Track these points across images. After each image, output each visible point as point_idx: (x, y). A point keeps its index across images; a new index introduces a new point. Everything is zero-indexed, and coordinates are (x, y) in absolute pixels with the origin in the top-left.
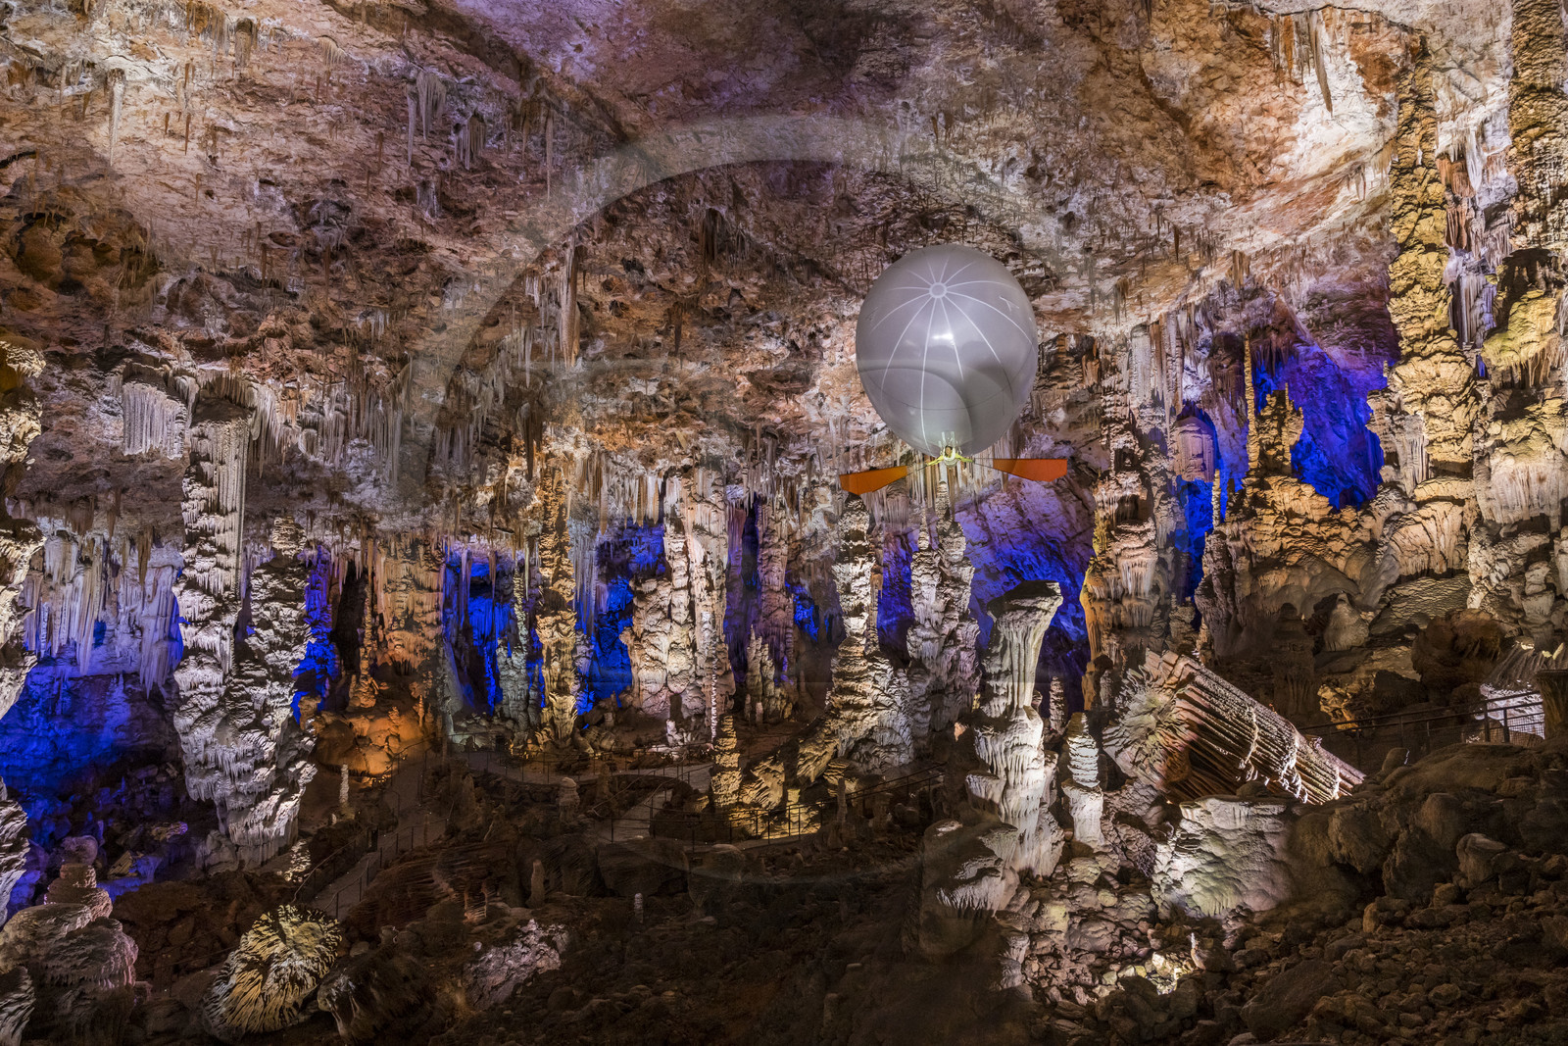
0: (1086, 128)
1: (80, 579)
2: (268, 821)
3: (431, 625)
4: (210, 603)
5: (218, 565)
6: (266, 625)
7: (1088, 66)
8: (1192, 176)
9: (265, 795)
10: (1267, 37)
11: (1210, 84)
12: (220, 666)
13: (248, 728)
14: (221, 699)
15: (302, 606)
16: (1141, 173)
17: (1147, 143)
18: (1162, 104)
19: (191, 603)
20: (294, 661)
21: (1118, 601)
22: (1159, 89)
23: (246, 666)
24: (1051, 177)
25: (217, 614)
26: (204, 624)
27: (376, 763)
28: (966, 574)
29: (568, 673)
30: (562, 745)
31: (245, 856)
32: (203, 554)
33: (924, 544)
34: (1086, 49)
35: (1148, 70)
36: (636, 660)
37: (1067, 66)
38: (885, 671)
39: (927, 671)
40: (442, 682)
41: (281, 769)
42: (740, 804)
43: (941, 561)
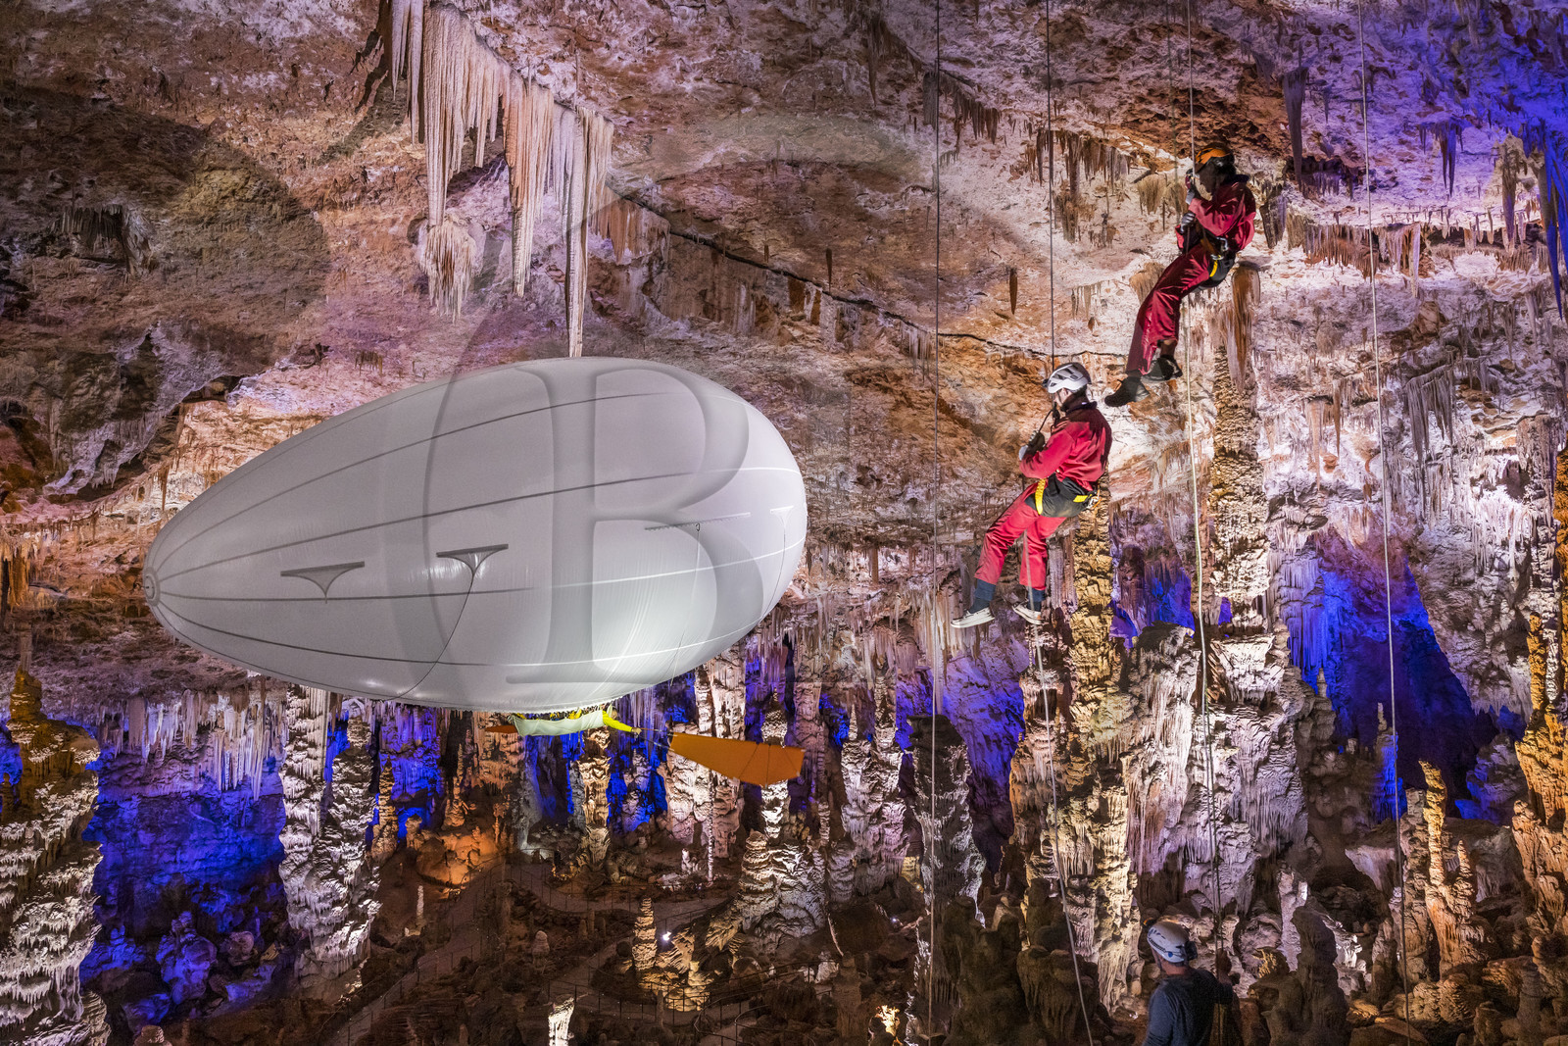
0: (899, 448)
2: (343, 945)
3: (514, 753)
4: (303, 785)
5: (309, 756)
6: (341, 800)
7: (890, 406)
9: (339, 926)
11: (1002, 408)
12: (309, 831)
13: (327, 877)
14: (310, 856)
15: (366, 785)
16: (962, 472)
17: (959, 452)
18: (964, 423)
19: (291, 785)
20: (362, 825)
21: (1033, 785)
22: (962, 412)
23: (329, 829)
24: (879, 481)
25: (307, 793)
26: (297, 801)
27: (457, 875)
28: (895, 758)
29: (602, 809)
30: (595, 868)
31: (327, 970)
32: (298, 749)
33: (853, 735)
34: (881, 397)
35: (948, 400)
36: (668, 791)
37: (869, 409)
38: (793, 857)
39: (852, 846)
40: (518, 803)
41: (352, 906)
42: (655, 969)
43: (874, 746)
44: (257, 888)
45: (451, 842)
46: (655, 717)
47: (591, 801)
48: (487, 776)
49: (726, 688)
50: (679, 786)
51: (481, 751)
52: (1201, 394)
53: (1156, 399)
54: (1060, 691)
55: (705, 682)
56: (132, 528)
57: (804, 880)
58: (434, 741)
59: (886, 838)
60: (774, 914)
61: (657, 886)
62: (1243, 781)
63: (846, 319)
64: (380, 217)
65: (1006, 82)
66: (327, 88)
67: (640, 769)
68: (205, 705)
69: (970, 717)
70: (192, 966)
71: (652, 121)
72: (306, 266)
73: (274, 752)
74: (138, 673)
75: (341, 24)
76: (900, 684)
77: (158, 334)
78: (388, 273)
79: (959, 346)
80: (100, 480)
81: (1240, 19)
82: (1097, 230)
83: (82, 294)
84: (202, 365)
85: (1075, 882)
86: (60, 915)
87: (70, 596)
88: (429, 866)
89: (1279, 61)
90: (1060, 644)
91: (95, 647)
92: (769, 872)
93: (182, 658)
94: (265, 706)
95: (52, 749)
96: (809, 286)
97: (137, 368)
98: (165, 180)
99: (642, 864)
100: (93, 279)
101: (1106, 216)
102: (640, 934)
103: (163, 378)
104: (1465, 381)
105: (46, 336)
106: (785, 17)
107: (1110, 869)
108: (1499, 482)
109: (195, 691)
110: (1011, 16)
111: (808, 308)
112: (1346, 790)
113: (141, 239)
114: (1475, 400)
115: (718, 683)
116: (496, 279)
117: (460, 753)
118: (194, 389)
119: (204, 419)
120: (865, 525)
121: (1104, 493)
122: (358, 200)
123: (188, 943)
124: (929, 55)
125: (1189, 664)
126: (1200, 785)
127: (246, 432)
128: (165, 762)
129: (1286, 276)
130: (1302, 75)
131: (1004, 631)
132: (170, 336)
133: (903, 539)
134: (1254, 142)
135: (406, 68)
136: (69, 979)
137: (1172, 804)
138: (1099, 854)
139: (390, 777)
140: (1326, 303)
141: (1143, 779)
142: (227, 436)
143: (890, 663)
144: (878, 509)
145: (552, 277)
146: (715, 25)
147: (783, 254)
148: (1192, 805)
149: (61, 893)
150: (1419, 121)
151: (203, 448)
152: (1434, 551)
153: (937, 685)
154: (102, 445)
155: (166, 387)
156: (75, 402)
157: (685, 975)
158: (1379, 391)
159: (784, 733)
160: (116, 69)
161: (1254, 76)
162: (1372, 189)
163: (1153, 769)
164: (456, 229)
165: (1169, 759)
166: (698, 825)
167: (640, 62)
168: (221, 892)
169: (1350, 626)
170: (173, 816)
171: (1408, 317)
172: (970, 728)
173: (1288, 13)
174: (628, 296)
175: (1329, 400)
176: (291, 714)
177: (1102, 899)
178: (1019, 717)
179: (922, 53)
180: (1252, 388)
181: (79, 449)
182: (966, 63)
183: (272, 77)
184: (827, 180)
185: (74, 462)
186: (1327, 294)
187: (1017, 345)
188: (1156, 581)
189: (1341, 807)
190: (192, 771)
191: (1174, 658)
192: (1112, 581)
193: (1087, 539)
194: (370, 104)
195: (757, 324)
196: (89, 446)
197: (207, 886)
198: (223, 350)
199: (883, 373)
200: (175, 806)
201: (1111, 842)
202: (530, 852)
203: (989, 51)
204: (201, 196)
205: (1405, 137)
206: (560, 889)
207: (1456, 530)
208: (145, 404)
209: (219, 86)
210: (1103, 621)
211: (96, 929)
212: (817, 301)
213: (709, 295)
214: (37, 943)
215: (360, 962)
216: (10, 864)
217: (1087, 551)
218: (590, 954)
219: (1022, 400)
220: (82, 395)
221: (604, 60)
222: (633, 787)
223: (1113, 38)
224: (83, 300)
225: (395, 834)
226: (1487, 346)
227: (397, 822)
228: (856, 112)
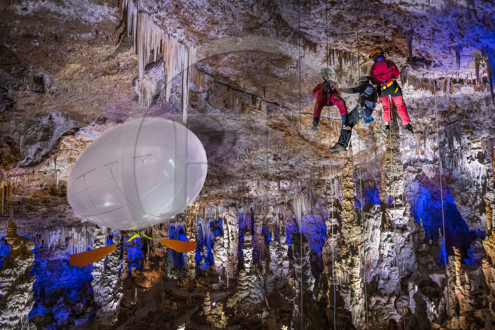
0: (286, 149)
1: (82, 240)
2: (112, 307)
6: (111, 261)
7: (284, 135)
8: (320, 156)
9: (110, 301)
10: (331, 125)
11: (319, 136)
12: (101, 271)
13: (106, 286)
14: (101, 279)
15: (119, 256)
17: (305, 150)
18: (307, 141)
20: (117, 269)
21: (330, 255)
22: (306, 137)
23: (107, 270)
24: (280, 159)
27: (148, 285)
28: (286, 247)
29: (193, 263)
30: (191, 282)
31: (106, 315)
32: (97, 245)
33: (273, 240)
34: (281, 133)
35: (302, 133)
36: (214, 257)
37: (277, 136)
38: (254, 278)
39: (273, 274)
40: (167, 262)
41: (114, 295)
42: (211, 314)
43: (280, 243)
44: (84, 289)
45: (146, 274)
46: (210, 234)
47: (190, 261)
48: (157, 253)
49: (232, 225)
50: (218, 256)
51: (155, 245)
52: (382, 131)
53: (367, 133)
54: (338, 225)
55: (226, 223)
56: (45, 175)
57: (258, 286)
58: (140, 242)
59: (284, 272)
60: (248, 297)
61: (211, 288)
62: (396, 253)
63: (270, 108)
64: (123, 78)
65: (319, 34)
66: (107, 38)
67: (205, 251)
68: (68, 231)
69: (309, 233)
70: (64, 314)
71: (209, 47)
72: (100, 93)
73: (90, 246)
74: (47, 221)
75: (112, 18)
76: (287, 223)
77: (54, 115)
78: (126, 95)
79: (305, 116)
80: (35, 160)
81: (392, 14)
82: (348, 80)
83: (30, 102)
84: (68, 124)
85: (344, 286)
86: (22, 298)
87: (25, 197)
88: (139, 282)
89: (405, 27)
90: (338, 210)
91: (33, 213)
92: (246, 283)
93: (61, 217)
94: (87, 231)
95: (20, 246)
96: (258, 98)
97: (47, 125)
98: (56, 66)
99: (206, 281)
100: (34, 98)
101: (351, 76)
102: (205, 303)
103: (55, 128)
104: (464, 127)
105: (19, 115)
106: (250, 15)
107: (355, 281)
108: (476, 158)
109: (65, 227)
110: (321, 14)
111: (258, 105)
112: (429, 256)
113: (49, 85)
114: (468, 132)
115: (230, 223)
116: (160, 96)
117: (148, 246)
118: (65, 132)
119: (68, 141)
120: (276, 173)
121: (351, 162)
122: (117, 72)
123: (63, 307)
124: (295, 26)
125: (379, 216)
126: (383, 254)
127: (81, 145)
128: (55, 249)
129: (408, 94)
130: (412, 31)
131: (320, 206)
132: (58, 115)
133: (288, 177)
134: (397, 52)
135: (132, 31)
136: (25, 319)
137: (374, 261)
138: (351, 277)
139: (126, 254)
140: (420, 102)
141: (365, 253)
142: (75, 146)
143: (284, 216)
144: (280, 168)
145: (177, 96)
146: (228, 17)
147: (250, 88)
148: (381, 261)
149: (22, 291)
150: (449, 46)
151: (68, 150)
152: (456, 180)
153: (300, 223)
154: (36, 150)
155: (56, 131)
156: (28, 136)
157: (220, 316)
158: (437, 130)
159: (251, 239)
160: (41, 32)
161: (397, 32)
162: (434, 67)
163: (368, 250)
164: (147, 81)
165: (373, 246)
166: (224, 268)
167: (205, 29)
168: (73, 291)
169: (430, 204)
170: (58, 266)
171: (446, 106)
172: (310, 237)
173: (407, 12)
174: (201, 102)
175: (422, 132)
176: (95, 234)
177: (353, 291)
178: (325, 234)
179: (293, 25)
180: (398, 129)
181: (29, 151)
182: (307, 28)
183: (90, 34)
184: (263, 65)
185: (27, 155)
186: (421, 99)
187: (324, 116)
188: (368, 190)
189: (428, 261)
190: (64, 252)
191: (374, 214)
192: (354, 190)
193: (346, 177)
194: (120, 42)
195: (242, 110)
196: (32, 150)
197: (68, 289)
198: (74, 120)
199: (281, 125)
200: (58, 263)
201: (355, 273)
202: (171, 277)
203: (314, 25)
204: (68, 71)
205: (444, 50)
206: (181, 289)
207: (463, 173)
208: (50, 137)
209: (73, 37)
210: (352, 203)
211: (33, 302)
212: (261, 103)
213: (227, 101)
214: (15, 307)
215: (117, 313)
216: (6, 282)
217: (346, 181)
218: (190, 310)
219: (325, 133)
220: (30, 134)
221: (193, 28)
222: (203, 256)
223: (353, 21)
224: (30, 104)
225: (128, 272)
226: (471, 115)
227: (128, 268)
228: (272, 44)
